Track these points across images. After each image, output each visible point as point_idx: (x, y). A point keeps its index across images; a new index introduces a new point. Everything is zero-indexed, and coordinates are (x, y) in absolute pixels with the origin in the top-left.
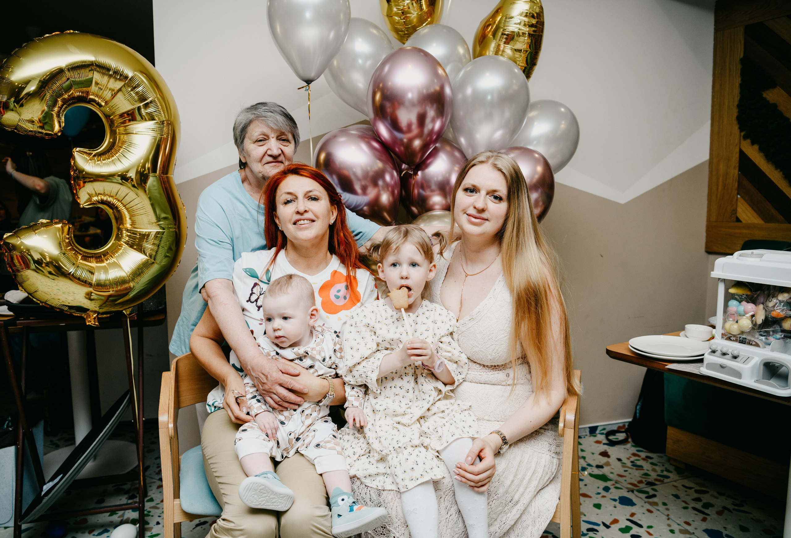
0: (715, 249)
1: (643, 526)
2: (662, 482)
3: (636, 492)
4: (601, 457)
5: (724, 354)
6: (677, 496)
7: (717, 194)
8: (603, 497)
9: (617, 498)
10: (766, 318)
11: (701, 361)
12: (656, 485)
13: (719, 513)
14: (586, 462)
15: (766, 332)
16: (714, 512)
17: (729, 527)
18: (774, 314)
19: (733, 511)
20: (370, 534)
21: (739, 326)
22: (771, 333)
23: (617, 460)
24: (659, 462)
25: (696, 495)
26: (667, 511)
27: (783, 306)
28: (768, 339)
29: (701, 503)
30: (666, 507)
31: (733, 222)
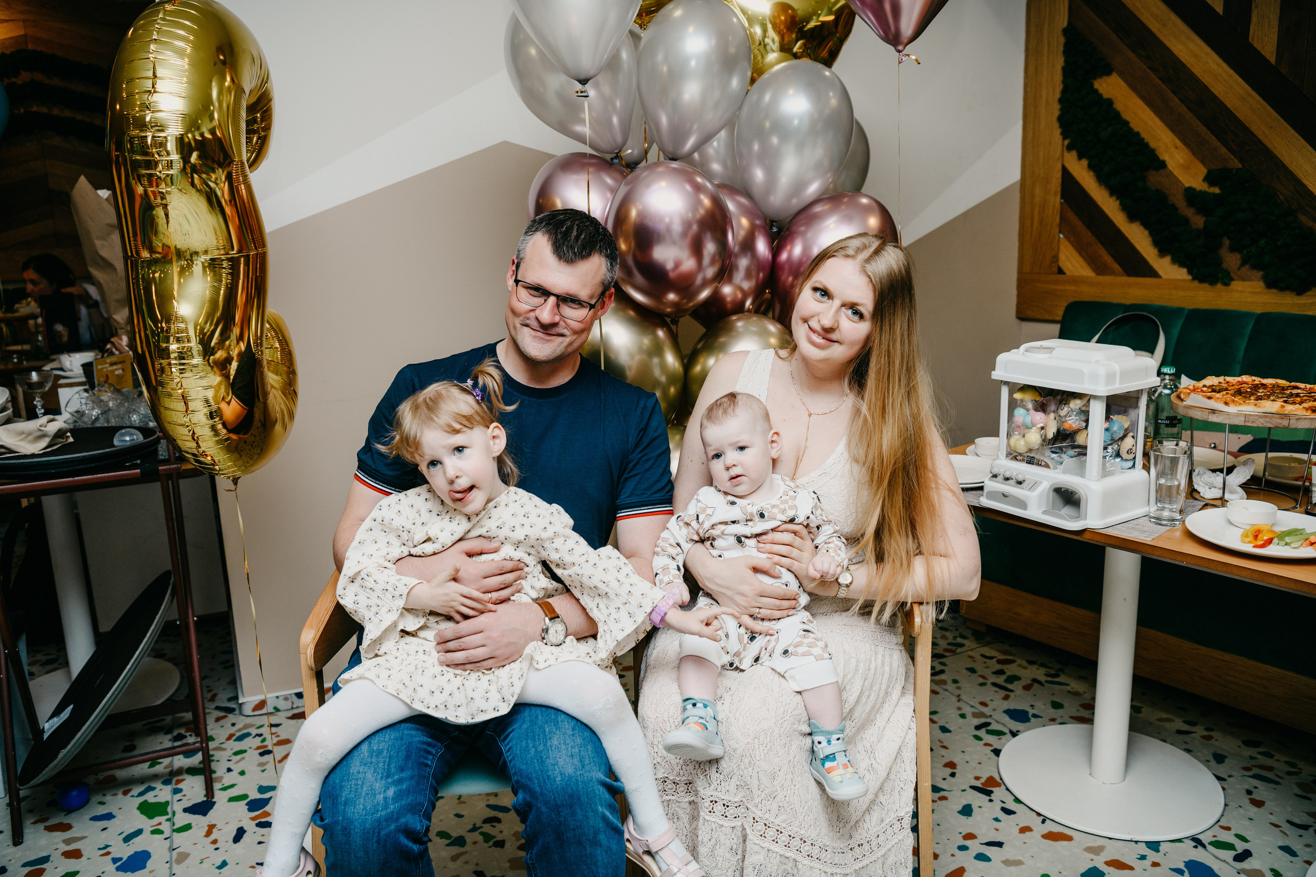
0: (1030, 313)
2: (954, 652)
5: (1007, 479)
6: (972, 670)
7: (1030, 233)
10: (1058, 430)
11: (981, 489)
13: (1027, 688)
15: (1061, 448)
16: (1020, 687)
17: (1038, 704)
18: (1066, 426)
19: (1046, 684)
21: (1026, 442)
22: (1064, 449)
25: (999, 667)
26: (957, 691)
27: (1075, 416)
28: (1060, 457)
29: (1003, 677)
30: (957, 685)
31: (1054, 274)
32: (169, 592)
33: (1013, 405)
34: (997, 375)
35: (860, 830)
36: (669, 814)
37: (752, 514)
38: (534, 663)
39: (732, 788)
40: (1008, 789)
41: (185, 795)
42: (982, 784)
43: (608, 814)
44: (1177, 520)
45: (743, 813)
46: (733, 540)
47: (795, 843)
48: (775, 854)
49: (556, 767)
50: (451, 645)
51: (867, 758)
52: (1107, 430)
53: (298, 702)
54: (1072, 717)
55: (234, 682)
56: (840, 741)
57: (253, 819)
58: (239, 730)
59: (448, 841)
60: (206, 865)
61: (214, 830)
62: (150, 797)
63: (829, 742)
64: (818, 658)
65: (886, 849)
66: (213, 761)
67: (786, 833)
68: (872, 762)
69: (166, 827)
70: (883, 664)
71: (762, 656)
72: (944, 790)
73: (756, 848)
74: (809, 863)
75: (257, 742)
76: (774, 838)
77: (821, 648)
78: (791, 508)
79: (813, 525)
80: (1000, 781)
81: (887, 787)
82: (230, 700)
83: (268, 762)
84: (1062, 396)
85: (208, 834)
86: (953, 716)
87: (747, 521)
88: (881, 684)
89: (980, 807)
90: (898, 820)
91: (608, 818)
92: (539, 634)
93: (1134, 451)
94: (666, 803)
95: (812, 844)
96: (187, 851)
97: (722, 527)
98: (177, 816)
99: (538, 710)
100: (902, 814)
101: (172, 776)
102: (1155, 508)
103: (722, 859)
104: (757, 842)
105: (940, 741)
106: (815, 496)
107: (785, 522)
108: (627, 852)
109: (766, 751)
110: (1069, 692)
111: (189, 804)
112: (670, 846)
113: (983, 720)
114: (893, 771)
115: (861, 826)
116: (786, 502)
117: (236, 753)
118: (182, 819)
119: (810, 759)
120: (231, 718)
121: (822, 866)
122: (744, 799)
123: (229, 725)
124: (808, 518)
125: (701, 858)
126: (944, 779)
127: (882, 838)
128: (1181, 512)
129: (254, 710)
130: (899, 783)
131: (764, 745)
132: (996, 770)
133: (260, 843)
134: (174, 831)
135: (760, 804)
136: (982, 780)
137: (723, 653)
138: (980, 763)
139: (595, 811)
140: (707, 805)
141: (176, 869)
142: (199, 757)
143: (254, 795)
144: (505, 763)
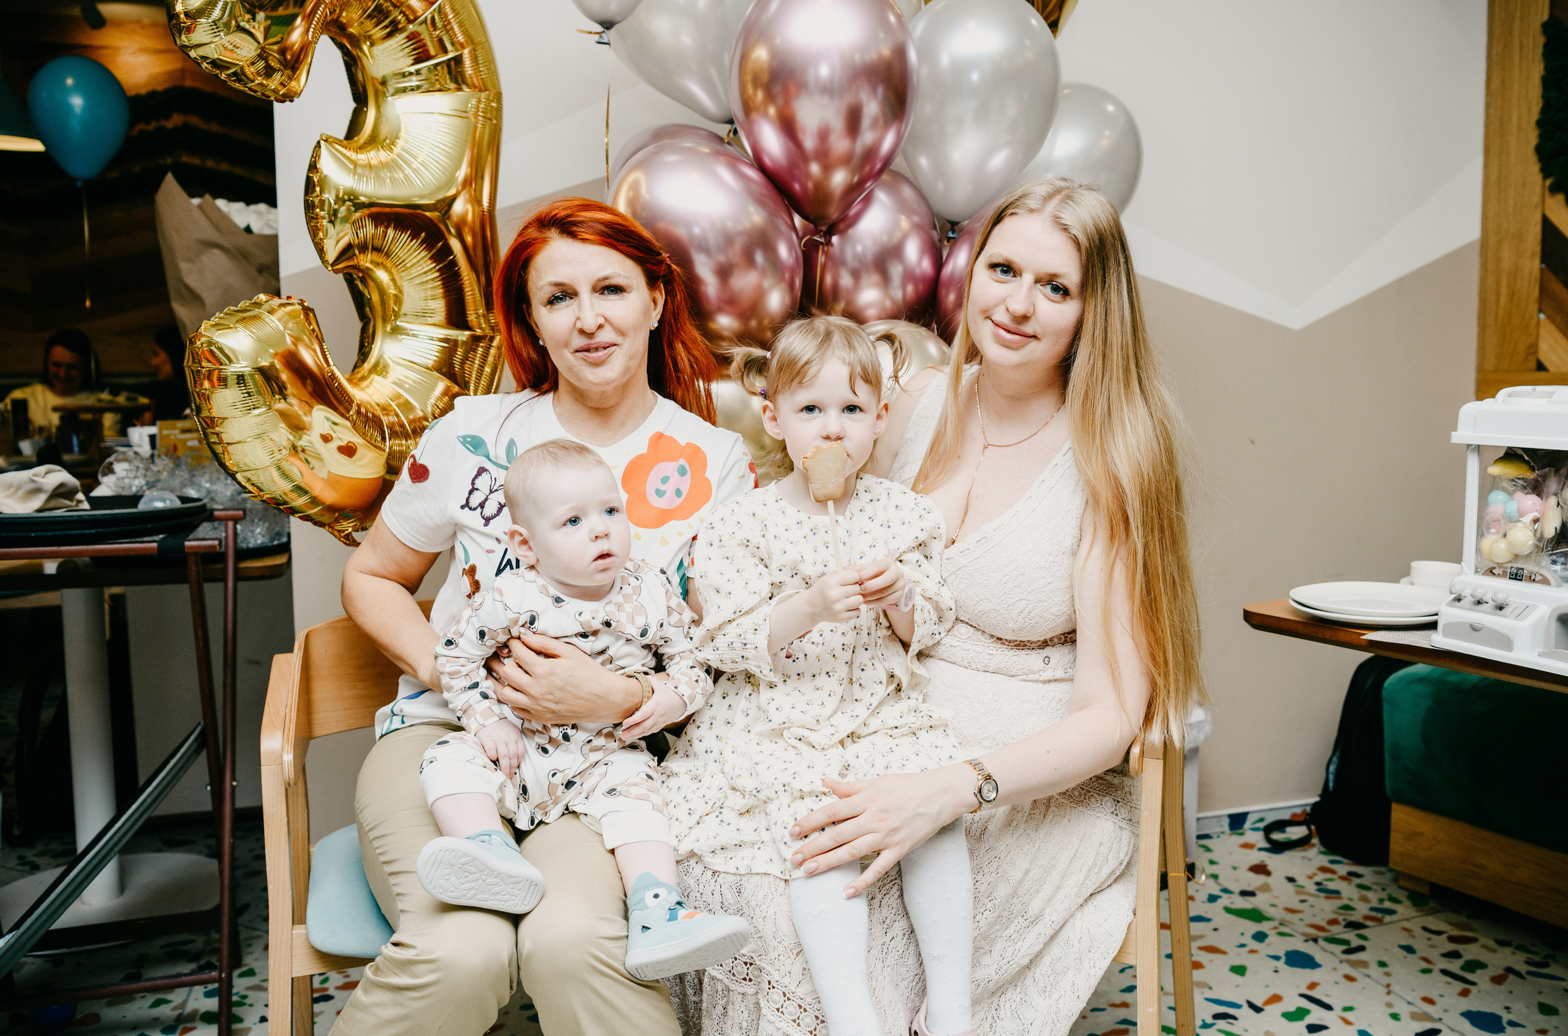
1: (1334, 1006)
2: (1379, 921)
3: (1321, 942)
4: (1252, 875)
5: (1479, 602)
6: (1409, 949)
7: (1497, 313)
8: (1252, 951)
9: (1281, 953)
11: (1434, 623)
12: (1366, 927)
13: (1498, 980)
14: (1220, 885)
16: (1487, 979)
17: (1518, 1006)
19: (1526, 976)
20: (721, 981)
21: (1510, 544)
23: (1286, 881)
24: (1376, 884)
26: (1386, 978)
29: (1460, 962)
30: (1385, 969)
31: (1531, 371)
33: (1488, 485)
34: (1460, 436)
86: (1379, 1015)
110: (1565, 990)
113: (1428, 1025)
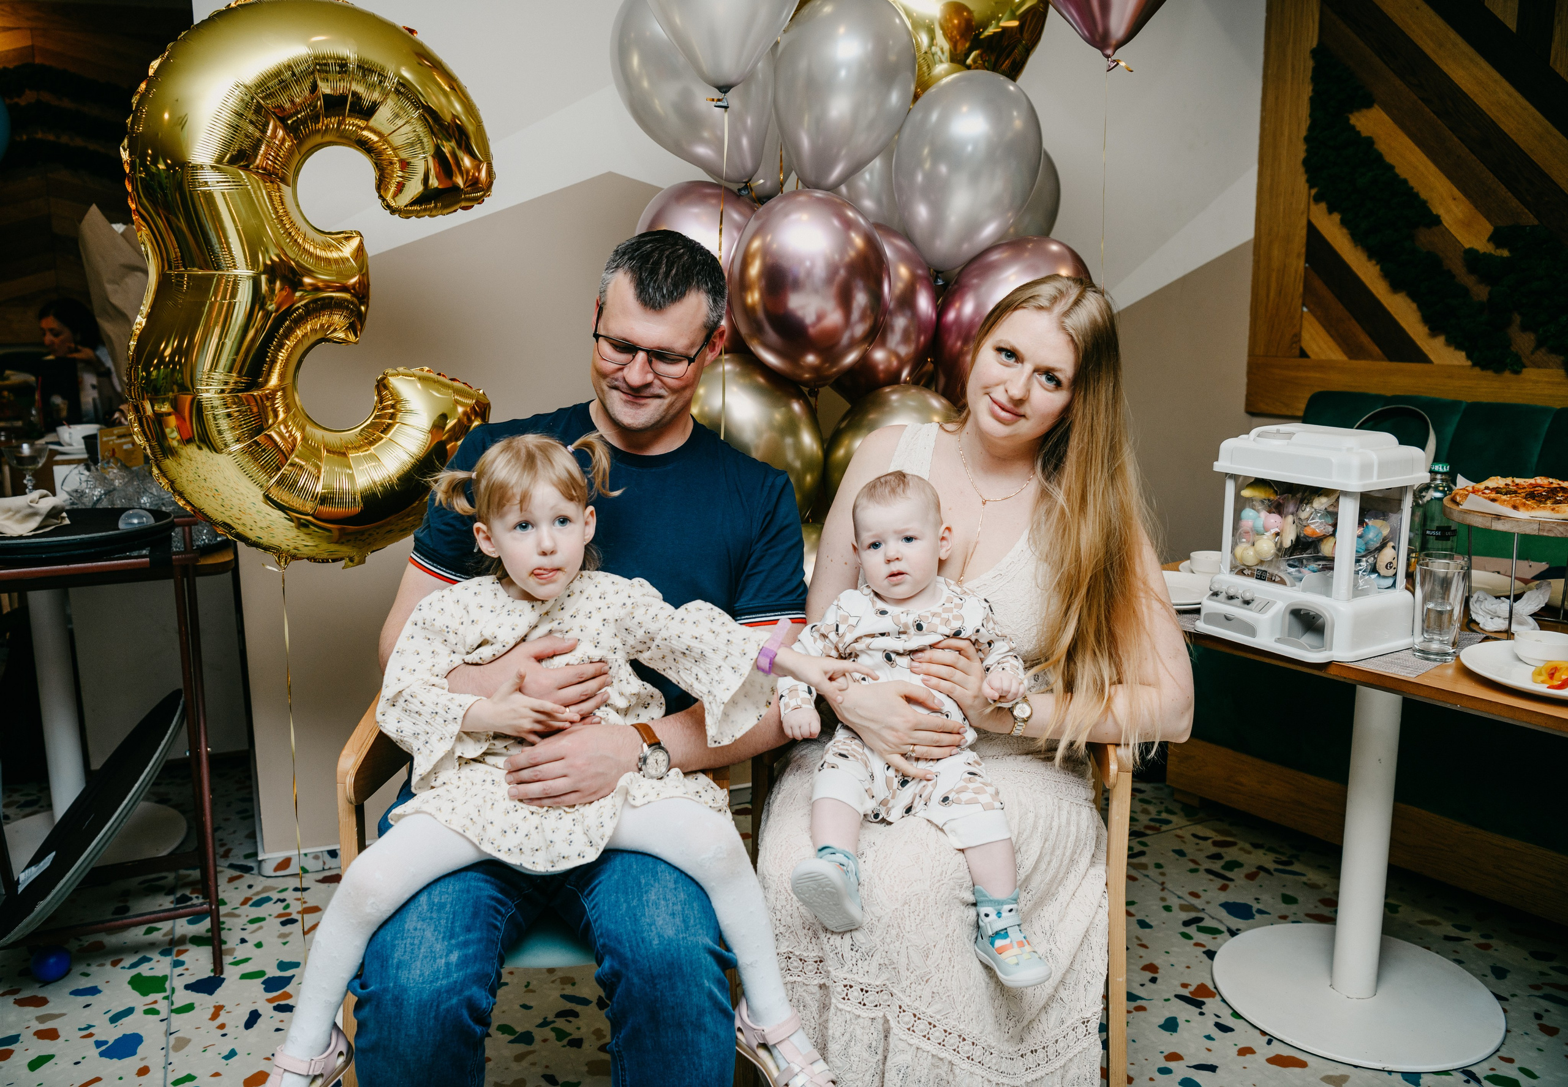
0: (1263, 407)
2: (1157, 829)
5: (1231, 598)
6: (1181, 853)
7: (1266, 306)
10: (1298, 538)
11: (1197, 611)
12: (1146, 835)
13: (1251, 877)
15: (1300, 561)
16: (1242, 876)
17: (1265, 897)
18: (1308, 531)
19: (1275, 873)
21: (1257, 552)
22: (1305, 562)
24: (1155, 798)
25: (1215, 850)
26: (1160, 877)
27: (1320, 518)
28: (1300, 572)
29: (1221, 863)
30: (1161, 870)
31: (1295, 357)
32: (178, 713)
33: (1241, 504)
34: (1220, 466)
35: (1033, 1033)
36: (794, 1000)
37: (906, 625)
38: (630, 799)
39: (874, 967)
40: (1224, 1000)
41: (187, 969)
42: (1190, 993)
43: (716, 990)
44: (1448, 654)
45: (886, 1001)
46: (880, 657)
47: (952, 1041)
48: (925, 1054)
49: (653, 927)
50: (525, 774)
51: (1045, 942)
52: (1360, 537)
53: (331, 862)
54: (1308, 915)
55: (253, 836)
56: (1013, 913)
57: (270, 1001)
58: (258, 893)
59: (512, 1037)
60: (208, 1054)
61: (222, 1013)
62: (145, 970)
63: (999, 914)
64: (987, 807)
65: (1067, 1058)
66: (224, 929)
67: (940, 1028)
68: (1051, 947)
69: (163, 1006)
70: (1068, 823)
71: (915, 804)
72: (1141, 999)
73: (902, 1045)
74: (969, 1068)
75: (279, 908)
76: (926, 1033)
77: (991, 795)
78: (956, 618)
79: (983, 641)
80: (1214, 990)
81: (1071, 980)
82: (247, 856)
83: (290, 934)
84: (1303, 494)
85: (215, 1016)
86: (1155, 907)
87: (899, 633)
88: (1065, 848)
89: (1188, 1021)
90: (1083, 1023)
91: (716, 996)
92: (635, 763)
93: (1395, 566)
94: (789, 986)
95: (973, 1043)
96: (188, 1037)
97: (868, 640)
98: (177, 993)
99: (633, 857)
100: (1089, 1015)
101: (173, 946)
102: (1421, 639)
103: (857, 1059)
104: (904, 1037)
105: (1138, 938)
106: (987, 605)
107: (948, 636)
108: (737, 1044)
109: (918, 921)
110: (1305, 883)
111: (192, 980)
112: (791, 1038)
113: (1193, 915)
114: (1078, 960)
115: (1036, 1027)
116: (950, 610)
117: (252, 921)
118: (183, 997)
119: (974, 937)
120: (248, 878)
121: (984, 1073)
122: (887, 983)
123: (245, 887)
124: (978, 631)
125: (831, 1058)
126: (1142, 985)
127: (1061, 1044)
128: (1454, 644)
129: (276, 869)
130: (1085, 975)
131: (916, 913)
132: (1209, 976)
133: (278, 1030)
134: (172, 1011)
135: (908, 989)
136: (1191, 989)
137: (867, 797)
138: (1188, 967)
139: (700, 986)
140: (839, 989)
141: (174, 1057)
142: (207, 923)
143: (273, 972)
144: (588, 924)
